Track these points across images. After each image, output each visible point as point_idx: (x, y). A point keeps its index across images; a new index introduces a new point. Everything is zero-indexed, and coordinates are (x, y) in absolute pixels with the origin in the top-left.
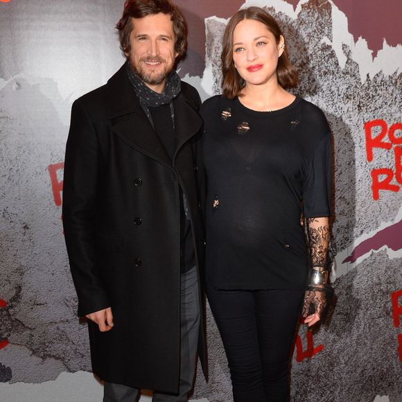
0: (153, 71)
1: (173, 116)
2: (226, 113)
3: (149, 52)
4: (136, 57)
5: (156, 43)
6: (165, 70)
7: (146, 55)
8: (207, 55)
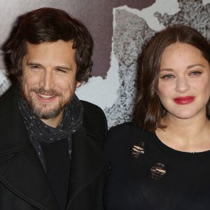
0: (45, 106)
1: (70, 152)
2: (138, 148)
3: (42, 84)
4: (26, 86)
5: (52, 74)
6: (60, 105)
7: (37, 86)
8: (113, 52)
